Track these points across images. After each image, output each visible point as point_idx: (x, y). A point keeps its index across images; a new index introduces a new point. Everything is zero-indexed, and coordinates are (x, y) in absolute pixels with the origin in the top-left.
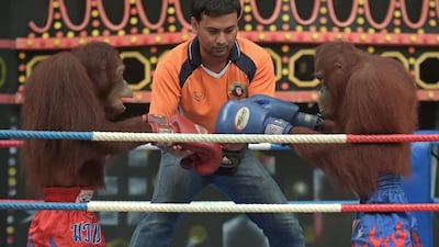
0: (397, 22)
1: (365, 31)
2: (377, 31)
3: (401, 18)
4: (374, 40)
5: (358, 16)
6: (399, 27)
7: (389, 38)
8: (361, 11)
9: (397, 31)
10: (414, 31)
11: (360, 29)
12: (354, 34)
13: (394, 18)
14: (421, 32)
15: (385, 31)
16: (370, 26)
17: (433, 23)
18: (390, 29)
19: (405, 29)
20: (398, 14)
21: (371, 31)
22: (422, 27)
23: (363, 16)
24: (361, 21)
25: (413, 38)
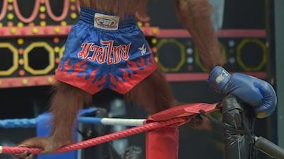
0: (43, 16)
1: (15, 25)
2: (26, 24)
3: (46, 12)
4: (22, 32)
5: (8, 12)
6: (44, 20)
7: (36, 30)
8: (10, 8)
9: (43, 24)
10: (58, 23)
11: (10, 24)
12: (5, 28)
13: (40, 12)
14: (64, 24)
15: (32, 25)
16: (19, 21)
17: (74, 16)
18: (37, 22)
19: (50, 22)
20: (43, 9)
21: (20, 25)
22: (65, 20)
23: (13, 12)
24: (11, 16)
25: (57, 30)
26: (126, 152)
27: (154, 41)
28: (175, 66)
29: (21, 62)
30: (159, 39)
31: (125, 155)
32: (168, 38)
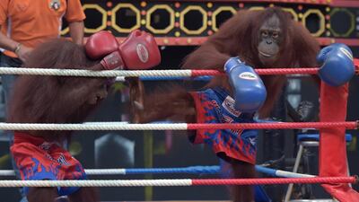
26: (300, 105)
27: (328, 9)
28: (345, 32)
29: (210, 23)
30: (332, 8)
31: (299, 109)
32: (340, 8)
